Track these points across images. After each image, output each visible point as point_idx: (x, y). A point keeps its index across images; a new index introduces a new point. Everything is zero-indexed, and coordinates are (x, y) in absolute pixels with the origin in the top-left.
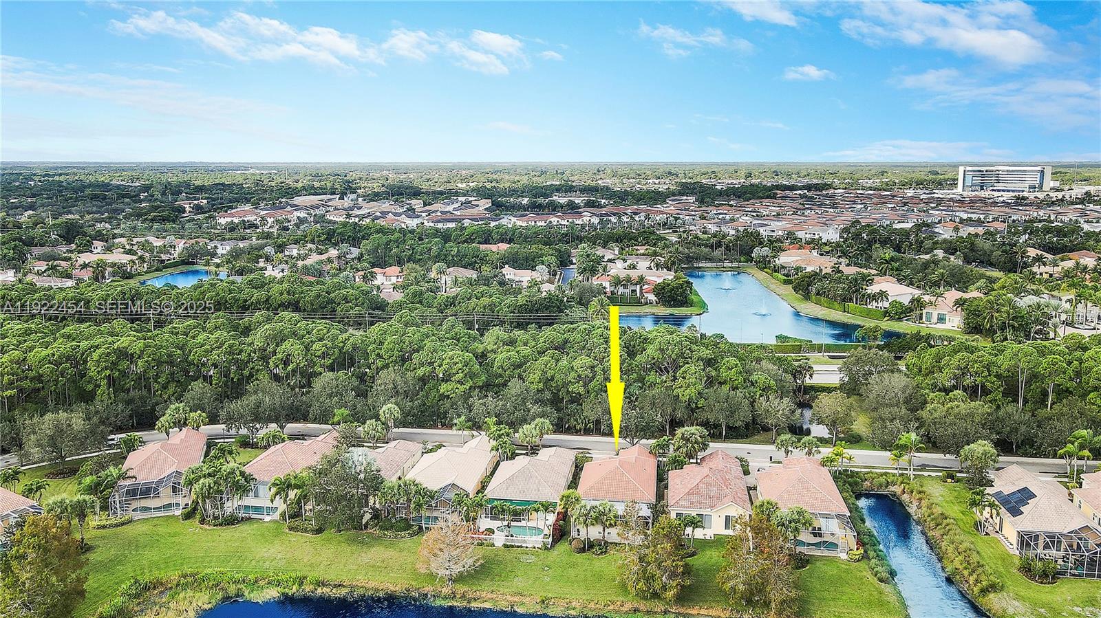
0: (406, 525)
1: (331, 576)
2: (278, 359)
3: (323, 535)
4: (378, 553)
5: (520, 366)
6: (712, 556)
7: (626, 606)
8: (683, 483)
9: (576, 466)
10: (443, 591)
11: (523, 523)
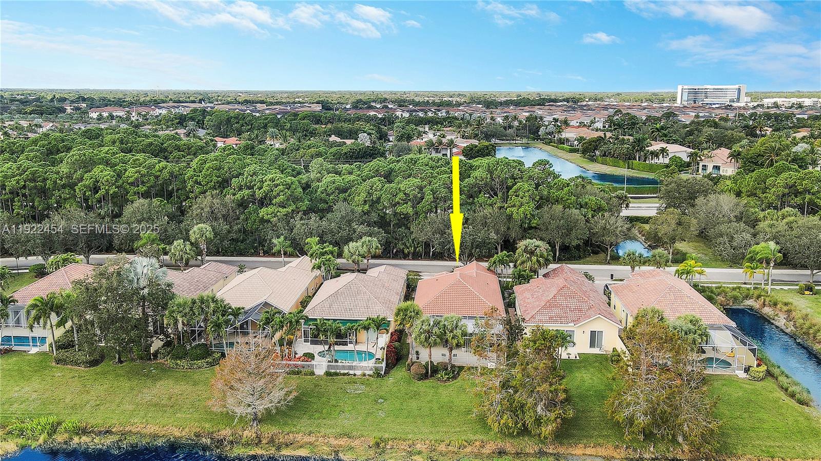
0: (205, 352)
1: (97, 420)
2: (85, 186)
3: (98, 369)
4: (164, 388)
5: (344, 191)
6: (585, 379)
7: (488, 446)
8: (535, 296)
9: (408, 286)
10: (245, 436)
11: (350, 347)
